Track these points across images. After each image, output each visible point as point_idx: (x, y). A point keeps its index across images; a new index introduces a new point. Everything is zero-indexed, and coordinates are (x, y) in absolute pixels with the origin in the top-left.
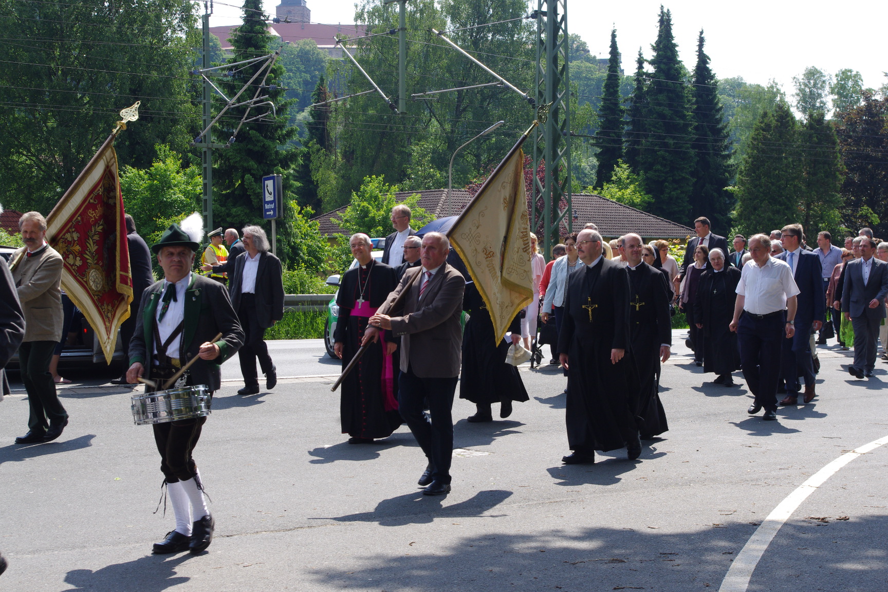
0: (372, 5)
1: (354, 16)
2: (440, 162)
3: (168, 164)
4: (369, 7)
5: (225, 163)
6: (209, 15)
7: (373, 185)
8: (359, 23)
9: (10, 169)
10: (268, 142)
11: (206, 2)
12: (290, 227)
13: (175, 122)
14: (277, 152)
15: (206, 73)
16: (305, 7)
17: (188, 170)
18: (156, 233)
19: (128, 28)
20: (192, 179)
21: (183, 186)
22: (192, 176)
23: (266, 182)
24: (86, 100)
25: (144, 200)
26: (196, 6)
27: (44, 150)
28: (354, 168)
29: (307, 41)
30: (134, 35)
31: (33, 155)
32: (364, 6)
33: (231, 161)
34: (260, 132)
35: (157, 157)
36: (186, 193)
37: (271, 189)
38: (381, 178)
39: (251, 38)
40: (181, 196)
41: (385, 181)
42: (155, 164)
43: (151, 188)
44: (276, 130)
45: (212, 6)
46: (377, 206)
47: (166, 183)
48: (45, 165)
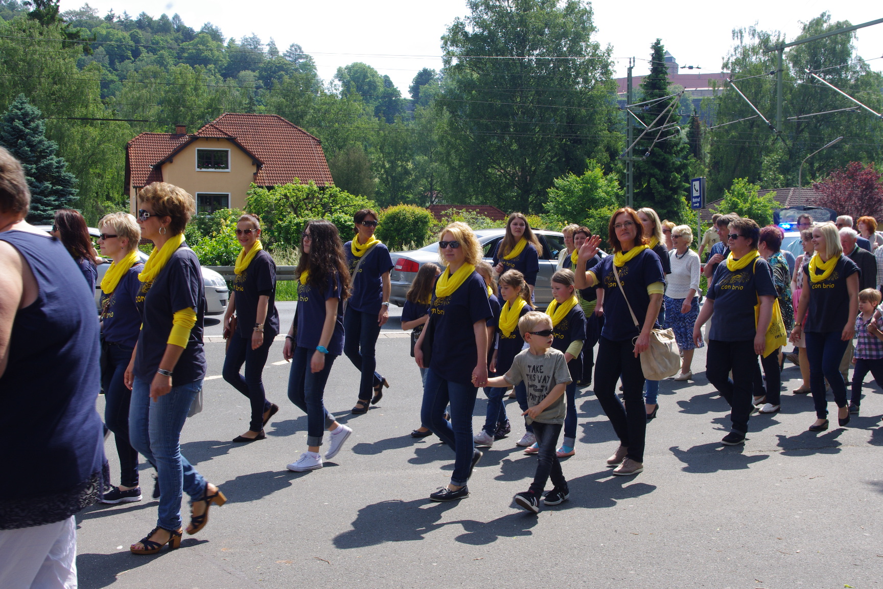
0: (735, 57)
1: (721, 65)
2: (785, 168)
3: (595, 172)
4: (733, 59)
5: (636, 171)
6: (632, 68)
7: (740, 184)
8: (725, 71)
9: (488, 178)
10: (667, 156)
11: (630, 59)
12: (682, 215)
13: (597, 144)
14: (673, 163)
15: (630, 108)
16: (674, 63)
17: (608, 177)
18: (587, 219)
19: (566, 81)
20: (611, 183)
21: (605, 188)
22: (611, 181)
23: (694, 183)
24: (537, 130)
25: (580, 197)
26: (612, 64)
27: (510, 165)
28: (721, 174)
29: (677, 86)
30: (570, 85)
31: (502, 169)
32: (729, 59)
33: (642, 169)
34: (662, 149)
35: (587, 168)
36: (607, 193)
37: (697, 187)
38: (746, 180)
39: (656, 83)
40: (603, 195)
41: (749, 182)
42: (586, 173)
43: (584, 190)
44: (673, 147)
45: (634, 62)
46: (743, 200)
47: (593, 185)
48: (509, 175)
